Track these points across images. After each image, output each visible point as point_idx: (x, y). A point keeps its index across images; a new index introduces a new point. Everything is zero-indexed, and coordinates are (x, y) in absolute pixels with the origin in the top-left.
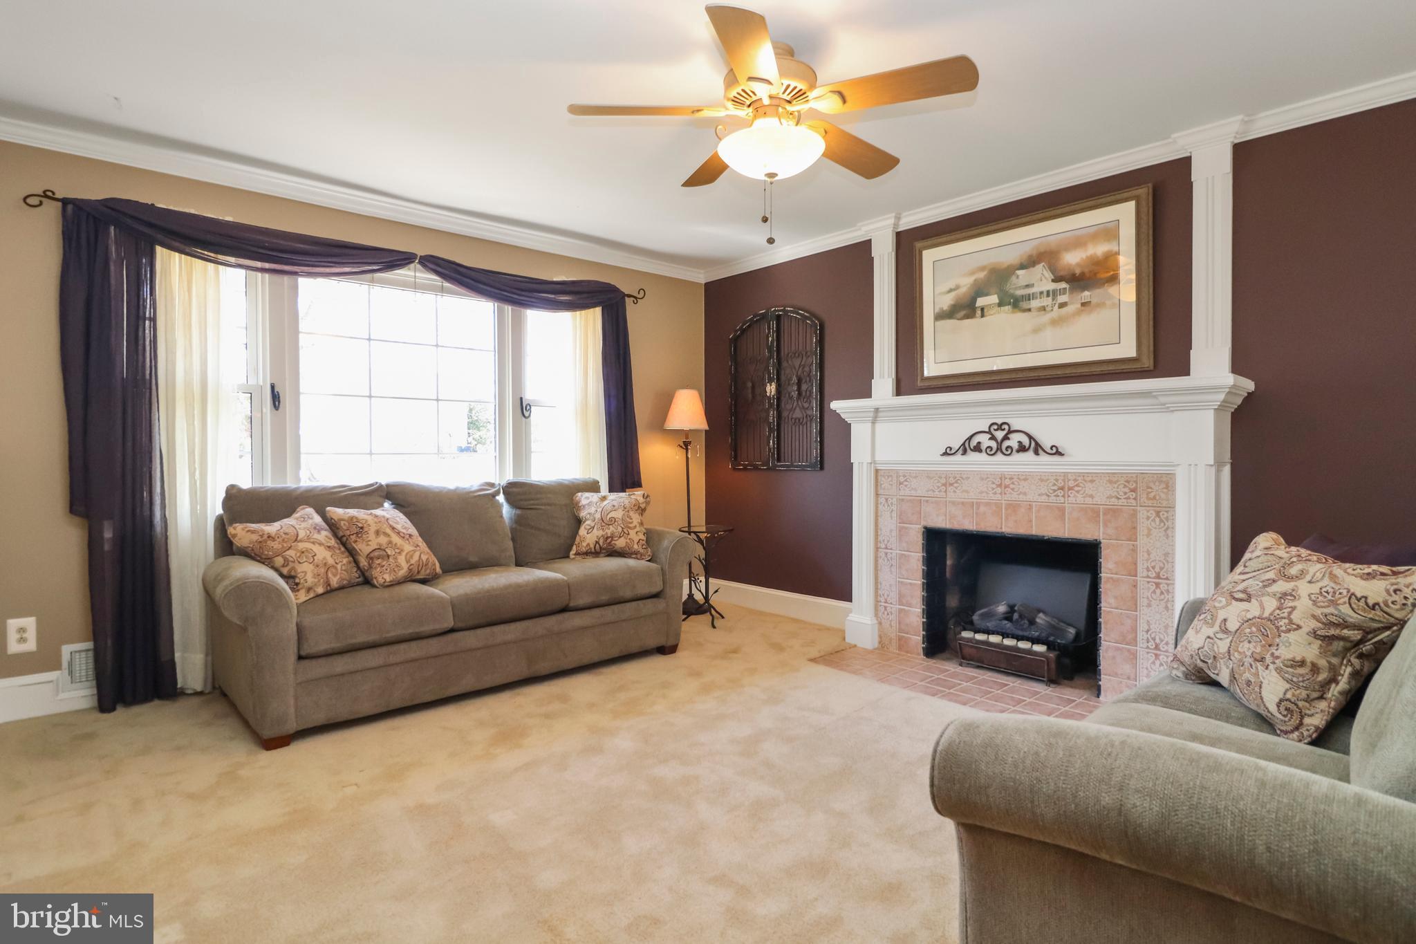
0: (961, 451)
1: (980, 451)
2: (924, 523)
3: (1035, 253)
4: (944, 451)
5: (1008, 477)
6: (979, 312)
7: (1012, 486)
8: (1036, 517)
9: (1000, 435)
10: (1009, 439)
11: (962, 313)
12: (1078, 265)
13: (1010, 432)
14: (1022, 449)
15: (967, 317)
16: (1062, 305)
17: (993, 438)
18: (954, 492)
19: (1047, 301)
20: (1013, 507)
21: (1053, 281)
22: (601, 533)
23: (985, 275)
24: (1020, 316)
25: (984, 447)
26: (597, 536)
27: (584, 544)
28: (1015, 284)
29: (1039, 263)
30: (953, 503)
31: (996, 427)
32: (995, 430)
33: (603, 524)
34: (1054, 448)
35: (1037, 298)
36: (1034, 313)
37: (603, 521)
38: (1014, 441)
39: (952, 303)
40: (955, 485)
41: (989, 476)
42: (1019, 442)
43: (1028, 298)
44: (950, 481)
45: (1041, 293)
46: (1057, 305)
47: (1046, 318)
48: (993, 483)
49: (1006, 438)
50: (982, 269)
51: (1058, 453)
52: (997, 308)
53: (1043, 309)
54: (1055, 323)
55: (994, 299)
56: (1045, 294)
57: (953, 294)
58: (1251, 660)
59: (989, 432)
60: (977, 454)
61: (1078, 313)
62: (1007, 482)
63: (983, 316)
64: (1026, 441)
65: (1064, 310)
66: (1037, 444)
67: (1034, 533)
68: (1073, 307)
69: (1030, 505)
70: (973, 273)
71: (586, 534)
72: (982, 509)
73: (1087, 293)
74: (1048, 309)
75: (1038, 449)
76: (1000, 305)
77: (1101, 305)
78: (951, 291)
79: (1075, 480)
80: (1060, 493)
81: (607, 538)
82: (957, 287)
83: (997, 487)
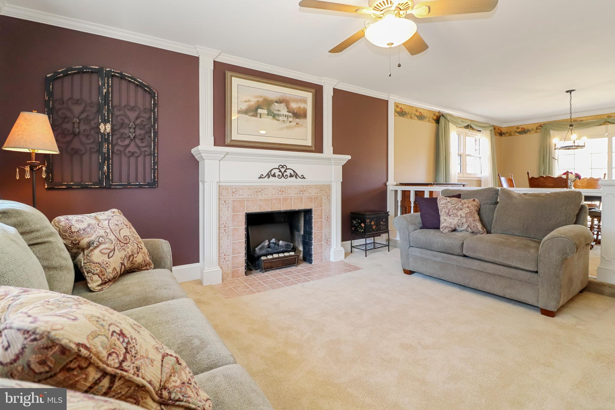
0: (267, 177)
1: (275, 176)
2: (246, 212)
3: (281, 99)
4: (260, 176)
5: (284, 187)
6: (259, 115)
7: (285, 191)
8: (293, 203)
9: (283, 170)
10: (286, 172)
11: (252, 114)
12: (295, 108)
13: (287, 169)
14: (291, 176)
15: (253, 116)
16: (290, 122)
17: (280, 171)
18: (261, 195)
19: (285, 119)
20: (285, 199)
21: (287, 111)
22: (123, 254)
23: (262, 100)
24: (275, 121)
25: (277, 175)
26: (121, 258)
27: (110, 270)
28: (273, 108)
29: (283, 103)
30: (261, 200)
31: (281, 167)
32: (281, 168)
33: (122, 244)
34: (302, 176)
35: (282, 116)
36: (280, 122)
37: (120, 241)
38: (288, 172)
39: (247, 107)
40: (262, 192)
41: (276, 187)
42: (290, 173)
43: (279, 115)
44: (259, 190)
45: (283, 115)
46: (288, 121)
47: (285, 125)
48: (278, 190)
49: (285, 171)
50: (261, 97)
51: (304, 178)
52: (266, 116)
53: (284, 121)
54: (287, 128)
55: (265, 111)
56: (285, 115)
57: (247, 103)
58: (473, 221)
59: (279, 169)
60: (274, 178)
61: (295, 126)
62: (283, 189)
63: (260, 117)
64: (293, 173)
65: (291, 124)
66: (297, 174)
67: (293, 209)
68: (294, 124)
69: (291, 198)
70: (256, 97)
71: (107, 259)
72: (273, 201)
73: (298, 120)
74: (286, 122)
75: (296, 176)
76: (268, 115)
77: (302, 126)
78: (246, 101)
79: (306, 188)
80: (301, 193)
81: (130, 256)
82: (249, 101)
83: (279, 192)
